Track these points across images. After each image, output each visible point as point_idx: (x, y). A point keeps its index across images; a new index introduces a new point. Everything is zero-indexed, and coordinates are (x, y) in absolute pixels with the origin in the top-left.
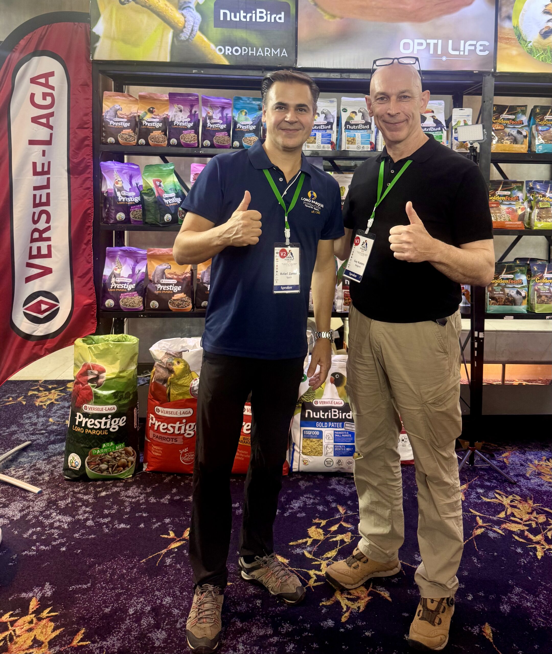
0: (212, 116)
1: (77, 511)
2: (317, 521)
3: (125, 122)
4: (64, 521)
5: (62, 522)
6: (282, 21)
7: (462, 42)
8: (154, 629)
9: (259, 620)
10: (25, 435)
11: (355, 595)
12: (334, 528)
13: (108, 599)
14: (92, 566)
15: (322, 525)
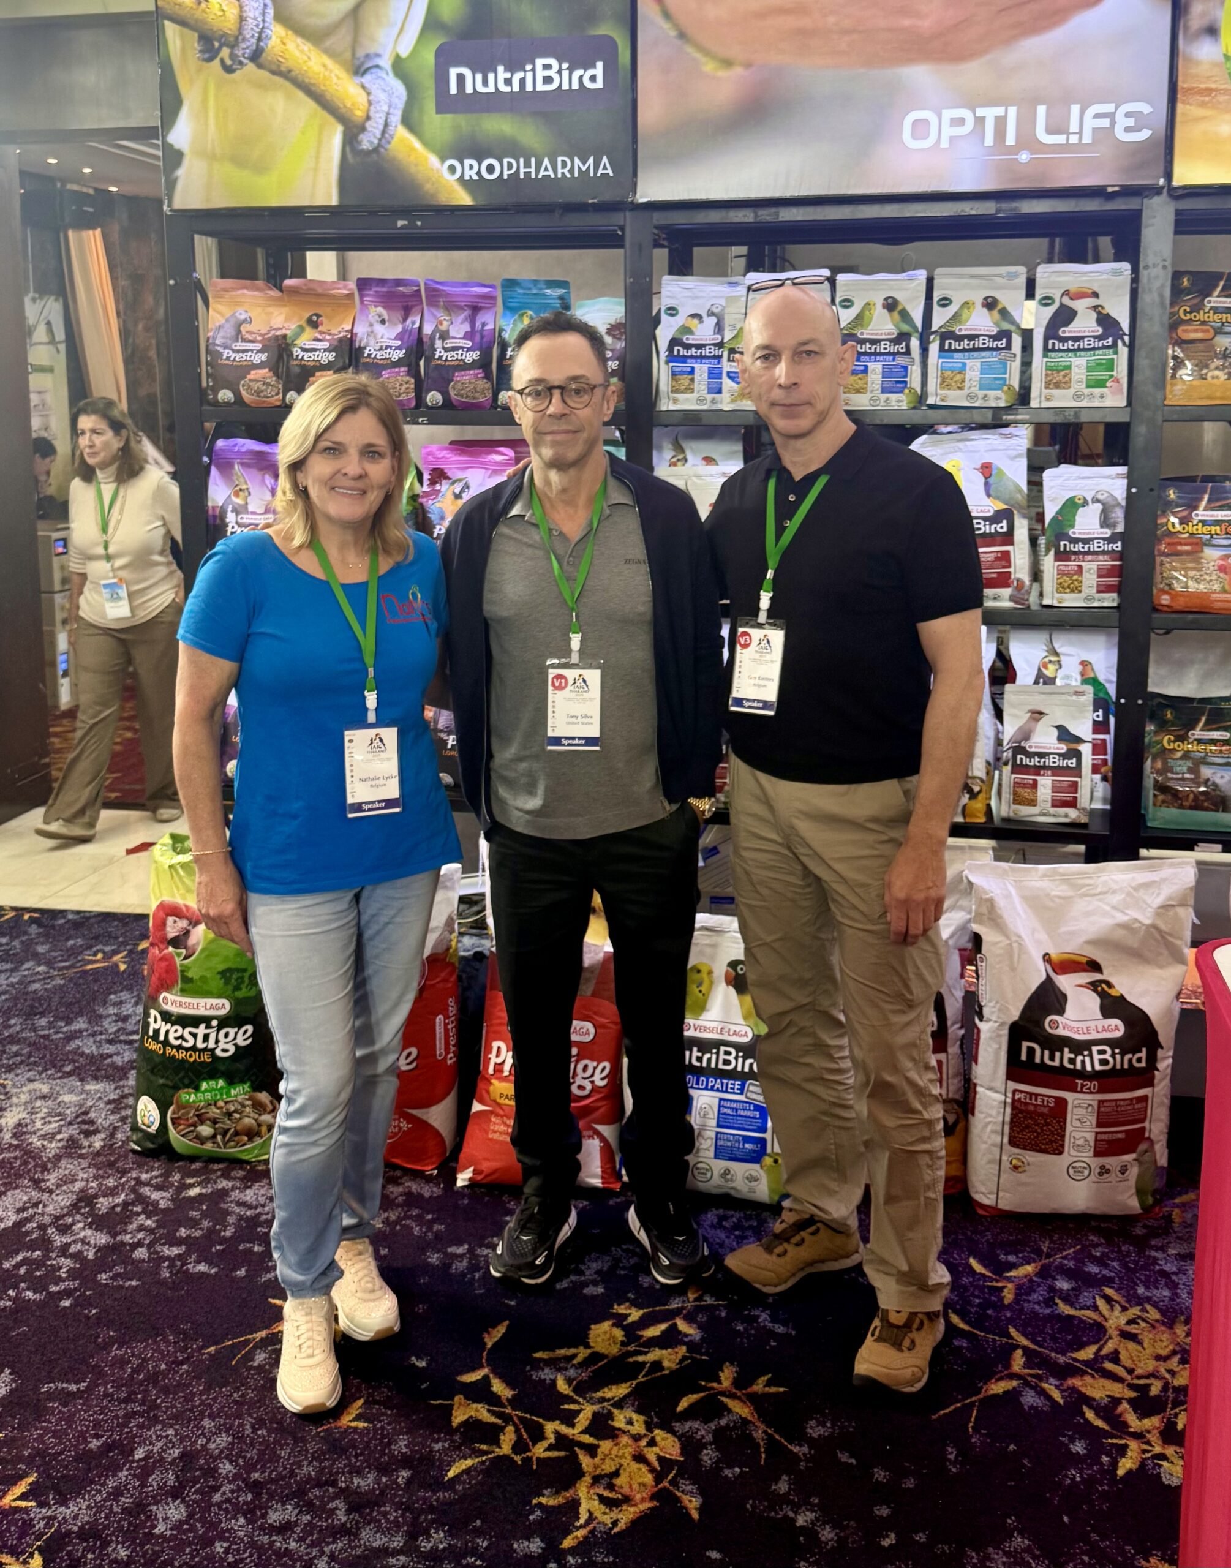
0: (448, 331)
1: (126, 1224)
2: (622, 1309)
3: (258, 351)
4: (92, 1242)
5: (88, 1243)
6: (599, 84)
7: (1075, 109)
8: (167, 1498)
9: (385, 1514)
10: (95, 1042)
11: (623, 1491)
12: (654, 1331)
13: (106, 1421)
14: (107, 1346)
15: (630, 1320)
